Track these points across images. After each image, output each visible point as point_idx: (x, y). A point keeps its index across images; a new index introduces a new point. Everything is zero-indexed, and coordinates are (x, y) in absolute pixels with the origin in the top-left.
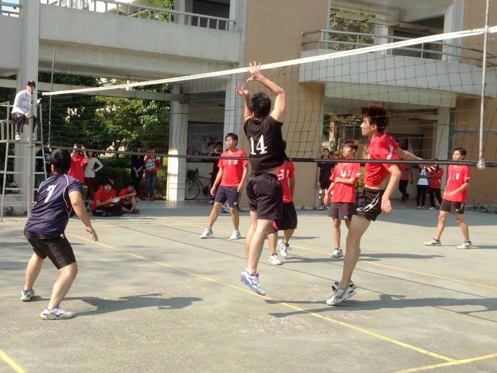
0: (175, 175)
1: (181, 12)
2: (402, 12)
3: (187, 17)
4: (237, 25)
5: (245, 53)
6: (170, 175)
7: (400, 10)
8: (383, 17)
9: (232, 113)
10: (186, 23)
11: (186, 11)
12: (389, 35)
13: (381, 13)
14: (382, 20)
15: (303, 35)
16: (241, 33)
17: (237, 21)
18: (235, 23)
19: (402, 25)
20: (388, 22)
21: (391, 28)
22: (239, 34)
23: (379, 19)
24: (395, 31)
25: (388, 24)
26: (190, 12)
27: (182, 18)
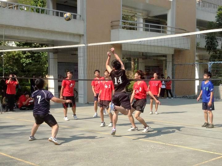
0: (53, 88)
1: (50, 10)
2: (148, 12)
3: (54, 12)
4: (81, 17)
5: (86, 30)
6: (50, 88)
7: (148, 11)
8: (141, 14)
9: (82, 58)
10: (53, 15)
11: (53, 9)
12: (143, 22)
13: (140, 12)
14: (140, 15)
15: (111, 22)
16: (84, 21)
17: (81, 15)
18: (80, 16)
19: (149, 18)
20: (143, 16)
21: (144, 19)
22: (83, 21)
23: (138, 15)
24: (146, 21)
25: (143, 17)
26: (55, 10)
27: (51, 13)
